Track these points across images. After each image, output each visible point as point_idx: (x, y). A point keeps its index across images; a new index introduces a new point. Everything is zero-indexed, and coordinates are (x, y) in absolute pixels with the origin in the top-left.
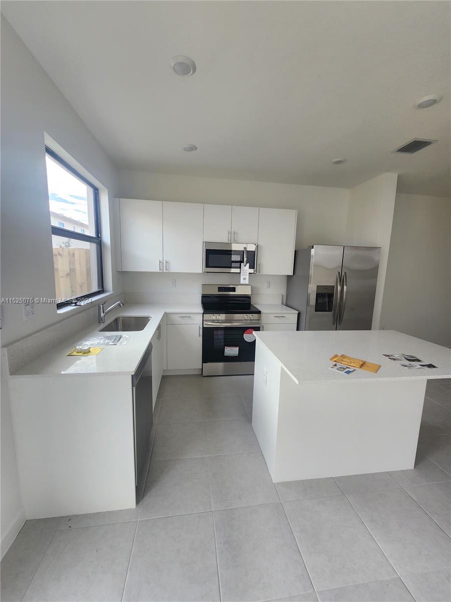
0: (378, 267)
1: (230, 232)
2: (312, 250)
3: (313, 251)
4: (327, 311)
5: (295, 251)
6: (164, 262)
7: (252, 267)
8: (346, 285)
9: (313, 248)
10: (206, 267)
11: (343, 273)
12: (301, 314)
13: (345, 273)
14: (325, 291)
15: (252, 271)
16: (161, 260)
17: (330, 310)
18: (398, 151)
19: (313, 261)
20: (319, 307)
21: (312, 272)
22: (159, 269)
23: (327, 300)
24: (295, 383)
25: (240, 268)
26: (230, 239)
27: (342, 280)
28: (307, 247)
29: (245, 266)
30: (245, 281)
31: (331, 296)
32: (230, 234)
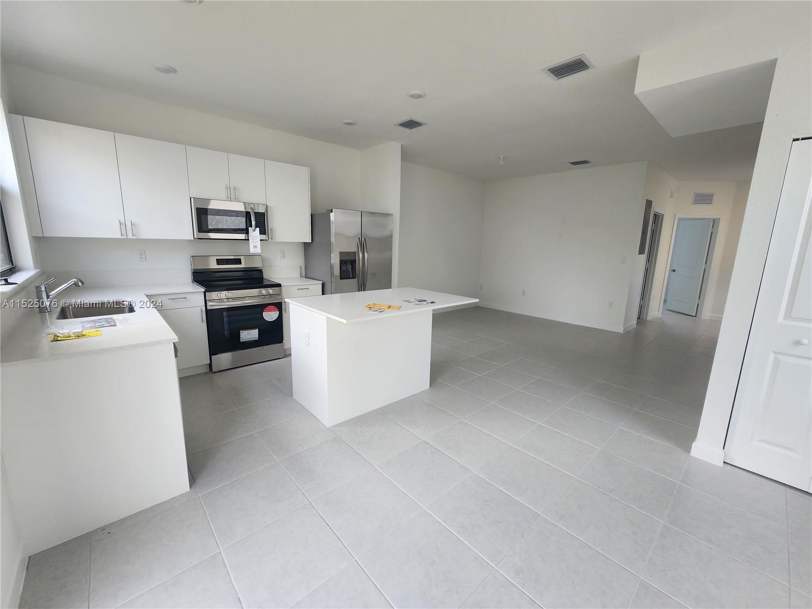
0: (392, 236)
1: (228, 187)
2: (331, 213)
3: (332, 215)
4: (351, 278)
5: (311, 215)
6: (128, 224)
7: (263, 232)
8: (367, 252)
9: (332, 212)
10: (199, 232)
11: (363, 239)
12: (326, 283)
13: (365, 239)
14: (348, 258)
15: (264, 237)
16: (122, 221)
17: (354, 277)
18: (399, 125)
19: (333, 227)
20: (344, 275)
21: (333, 239)
22: (120, 234)
23: (349, 267)
24: (343, 323)
25: (247, 233)
26: (229, 196)
27: (363, 244)
28: (325, 212)
29: (254, 231)
30: (255, 249)
31: (353, 262)
32: (229, 190)
